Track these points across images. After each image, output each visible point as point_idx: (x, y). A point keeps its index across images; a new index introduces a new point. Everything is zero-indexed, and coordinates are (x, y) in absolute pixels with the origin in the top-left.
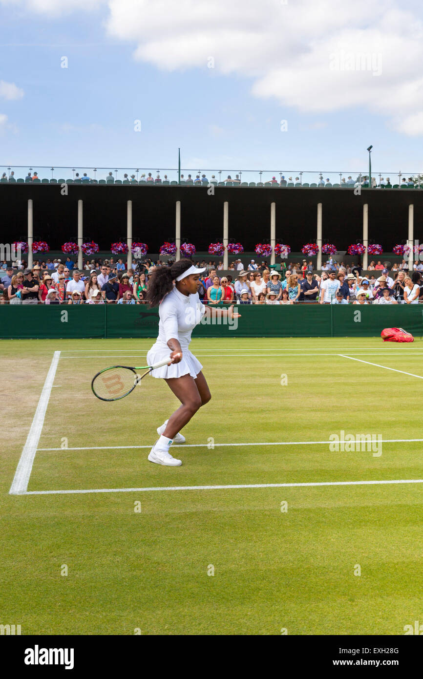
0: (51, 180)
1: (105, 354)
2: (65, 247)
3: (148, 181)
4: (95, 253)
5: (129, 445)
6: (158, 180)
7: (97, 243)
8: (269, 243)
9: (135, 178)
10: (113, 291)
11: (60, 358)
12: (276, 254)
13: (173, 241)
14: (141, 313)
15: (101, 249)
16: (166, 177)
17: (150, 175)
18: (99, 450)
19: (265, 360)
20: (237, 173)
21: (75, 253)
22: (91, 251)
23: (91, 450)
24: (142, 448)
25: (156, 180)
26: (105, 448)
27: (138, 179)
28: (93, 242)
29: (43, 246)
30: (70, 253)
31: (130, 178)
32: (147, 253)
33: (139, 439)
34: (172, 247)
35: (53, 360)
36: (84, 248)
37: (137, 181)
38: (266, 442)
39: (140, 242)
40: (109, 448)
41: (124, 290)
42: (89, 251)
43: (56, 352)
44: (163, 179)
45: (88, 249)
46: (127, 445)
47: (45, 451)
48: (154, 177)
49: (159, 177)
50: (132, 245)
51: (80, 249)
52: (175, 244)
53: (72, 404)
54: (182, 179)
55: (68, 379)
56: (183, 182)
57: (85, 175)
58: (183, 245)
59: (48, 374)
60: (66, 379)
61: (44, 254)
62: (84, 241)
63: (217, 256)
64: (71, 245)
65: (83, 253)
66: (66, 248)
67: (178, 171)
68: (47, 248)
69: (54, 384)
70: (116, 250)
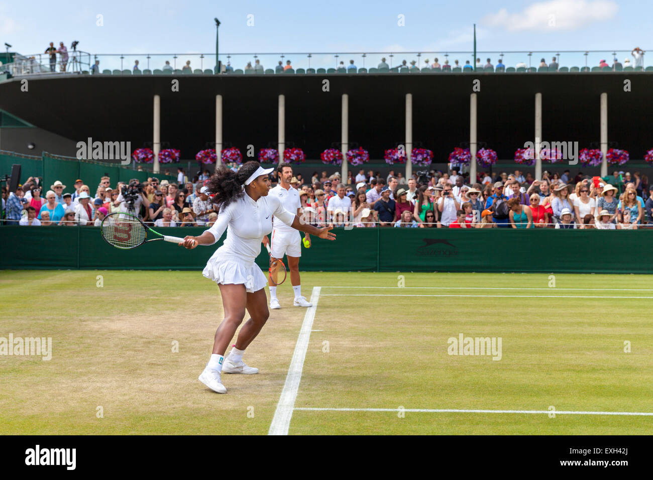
0: (308, 70)
1: (378, 291)
2: (325, 155)
3: (434, 69)
4: (364, 162)
5: (414, 408)
6: (447, 67)
7: (366, 149)
8: (598, 146)
9: (416, 65)
10: (388, 211)
11: (320, 296)
12: (608, 163)
13: (467, 147)
14: (425, 240)
15: (371, 157)
16: (457, 62)
17: (436, 60)
18: (374, 412)
19: (596, 303)
20: (554, 55)
21: (338, 162)
22: (359, 160)
23: (362, 412)
24: (431, 413)
25: (444, 66)
26: (382, 410)
27: (421, 65)
28: (361, 148)
29: (298, 155)
30: (331, 162)
31: (409, 65)
32: (433, 162)
33: (426, 400)
34: (464, 155)
35: (312, 298)
36: (350, 156)
37: (418, 69)
38: (600, 411)
39: (422, 148)
40: (386, 410)
41: (402, 209)
42: (356, 160)
43: (315, 288)
44: (453, 66)
45: (355, 157)
46: (411, 408)
47: (304, 411)
48: (442, 63)
49: (447, 62)
50: (412, 152)
51: (345, 157)
52: (469, 151)
53: (337, 354)
54: (478, 65)
55: (333, 322)
56: (481, 68)
57: (352, 62)
58: (480, 151)
59: (306, 316)
60: (329, 322)
61: (299, 164)
62: (351, 147)
63: (526, 166)
64: (333, 152)
65: (349, 163)
66: (327, 157)
67: (473, 54)
68: (302, 157)
69: (314, 327)
70: (391, 159)
